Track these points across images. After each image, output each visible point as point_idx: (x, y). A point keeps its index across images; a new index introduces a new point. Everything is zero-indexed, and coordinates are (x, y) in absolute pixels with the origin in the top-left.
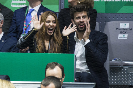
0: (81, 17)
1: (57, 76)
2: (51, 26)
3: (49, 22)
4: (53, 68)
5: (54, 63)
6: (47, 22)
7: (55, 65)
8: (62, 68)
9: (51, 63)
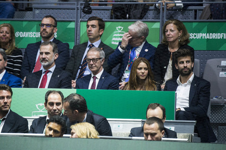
0: (185, 62)
1: (158, 117)
2: (143, 73)
3: (141, 69)
4: (154, 108)
5: (156, 104)
6: (138, 69)
7: (156, 105)
8: (164, 110)
9: (153, 104)
